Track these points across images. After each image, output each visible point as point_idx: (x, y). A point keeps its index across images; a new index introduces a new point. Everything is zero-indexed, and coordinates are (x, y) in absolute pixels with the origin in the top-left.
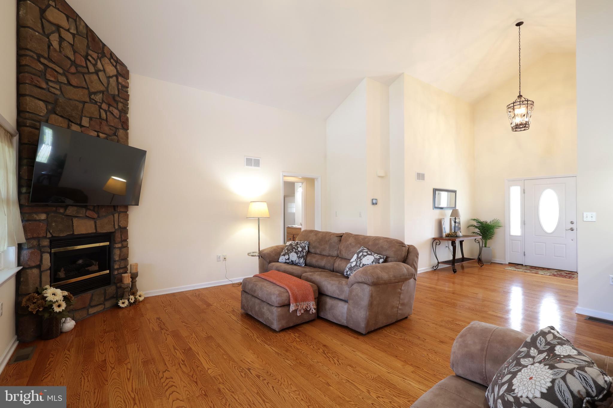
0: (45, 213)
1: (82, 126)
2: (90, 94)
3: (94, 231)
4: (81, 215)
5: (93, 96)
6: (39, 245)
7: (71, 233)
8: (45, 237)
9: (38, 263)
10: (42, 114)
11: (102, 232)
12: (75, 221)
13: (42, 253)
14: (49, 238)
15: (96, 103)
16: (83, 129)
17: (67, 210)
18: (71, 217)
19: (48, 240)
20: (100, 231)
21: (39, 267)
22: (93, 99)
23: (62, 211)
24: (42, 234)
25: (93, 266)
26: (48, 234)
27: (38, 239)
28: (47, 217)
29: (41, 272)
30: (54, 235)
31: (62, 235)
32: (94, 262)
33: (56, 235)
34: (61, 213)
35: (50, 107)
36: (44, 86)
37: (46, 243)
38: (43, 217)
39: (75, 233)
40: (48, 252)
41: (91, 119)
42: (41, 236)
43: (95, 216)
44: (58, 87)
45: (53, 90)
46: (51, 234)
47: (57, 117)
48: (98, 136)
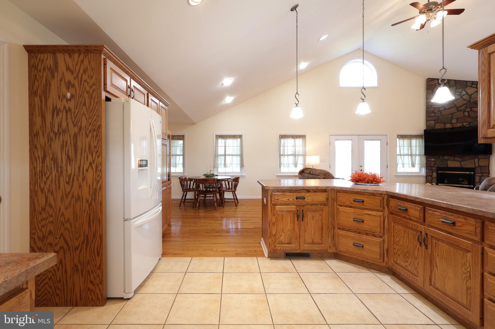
0: (433, 158)
1: (451, 123)
2: (457, 108)
3: (460, 166)
4: (451, 159)
5: (459, 109)
6: (431, 169)
7: (446, 166)
8: (434, 167)
9: (431, 175)
10: (432, 125)
11: (465, 167)
12: (448, 162)
13: (433, 172)
14: (436, 167)
15: (461, 110)
16: (453, 124)
17: (444, 157)
18: (447, 160)
19: (435, 168)
20: (464, 166)
21: (431, 176)
22: (459, 110)
23: (441, 158)
24: (432, 165)
25: (464, 182)
26: (435, 166)
27: (431, 167)
28: (435, 160)
29: (432, 178)
30: (438, 166)
31: (441, 167)
32: (465, 180)
33: (439, 166)
34: (441, 159)
35: (436, 121)
36: (433, 115)
37: (434, 169)
38: (433, 160)
39: (449, 166)
40: (435, 172)
41: (457, 119)
42: (432, 166)
43: (461, 160)
44: (439, 113)
45: (436, 115)
46: (437, 166)
47: (439, 124)
48: (463, 125)
